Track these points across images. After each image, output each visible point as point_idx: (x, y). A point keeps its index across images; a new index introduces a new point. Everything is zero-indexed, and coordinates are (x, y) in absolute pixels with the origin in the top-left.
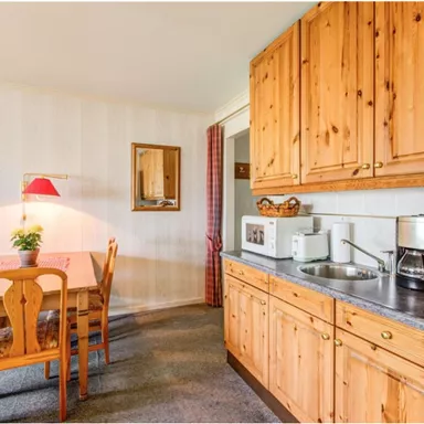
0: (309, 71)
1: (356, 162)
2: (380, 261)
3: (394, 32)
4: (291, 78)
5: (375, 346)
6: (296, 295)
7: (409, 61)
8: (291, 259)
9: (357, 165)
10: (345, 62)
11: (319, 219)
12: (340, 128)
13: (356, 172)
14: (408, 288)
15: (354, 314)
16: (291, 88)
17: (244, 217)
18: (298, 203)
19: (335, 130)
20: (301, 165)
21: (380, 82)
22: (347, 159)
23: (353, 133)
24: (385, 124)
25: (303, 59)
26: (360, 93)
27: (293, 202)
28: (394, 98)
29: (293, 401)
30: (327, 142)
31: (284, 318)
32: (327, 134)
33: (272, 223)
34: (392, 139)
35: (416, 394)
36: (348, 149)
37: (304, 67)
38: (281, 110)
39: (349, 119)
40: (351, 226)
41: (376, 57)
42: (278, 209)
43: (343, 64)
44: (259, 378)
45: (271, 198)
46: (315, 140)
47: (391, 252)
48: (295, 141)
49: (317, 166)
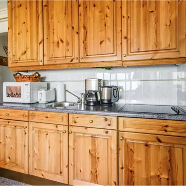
0: (48, 11)
1: (72, 56)
2: (78, 98)
3: (86, 8)
4: (37, 12)
5: (86, 128)
6: (47, 117)
7: (92, 20)
8: (38, 103)
9: (72, 58)
10: (66, 12)
11: (49, 83)
12: (64, 41)
13: (72, 60)
14: (90, 105)
15: (77, 118)
16: (38, 17)
17: (4, 83)
18: (39, 75)
19: (62, 41)
20: (44, 56)
21: (81, 25)
22: (68, 55)
23: (70, 44)
24: (84, 42)
25: (44, 4)
26: (73, 28)
27: (37, 75)
28: (87, 33)
29: (45, 171)
30: (58, 46)
31: (39, 131)
32: (58, 42)
33: (27, 85)
34: (86, 48)
35: (101, 140)
36: (68, 50)
37: (45, 8)
38: (31, 26)
39: (68, 37)
40: (65, 85)
41: (79, 15)
42: (30, 77)
43: (65, 13)
44: (22, 171)
45: (21, 73)
46: (52, 45)
47: (82, 94)
48: (40, 43)
49: (53, 56)
